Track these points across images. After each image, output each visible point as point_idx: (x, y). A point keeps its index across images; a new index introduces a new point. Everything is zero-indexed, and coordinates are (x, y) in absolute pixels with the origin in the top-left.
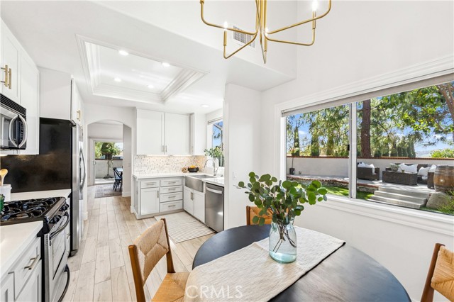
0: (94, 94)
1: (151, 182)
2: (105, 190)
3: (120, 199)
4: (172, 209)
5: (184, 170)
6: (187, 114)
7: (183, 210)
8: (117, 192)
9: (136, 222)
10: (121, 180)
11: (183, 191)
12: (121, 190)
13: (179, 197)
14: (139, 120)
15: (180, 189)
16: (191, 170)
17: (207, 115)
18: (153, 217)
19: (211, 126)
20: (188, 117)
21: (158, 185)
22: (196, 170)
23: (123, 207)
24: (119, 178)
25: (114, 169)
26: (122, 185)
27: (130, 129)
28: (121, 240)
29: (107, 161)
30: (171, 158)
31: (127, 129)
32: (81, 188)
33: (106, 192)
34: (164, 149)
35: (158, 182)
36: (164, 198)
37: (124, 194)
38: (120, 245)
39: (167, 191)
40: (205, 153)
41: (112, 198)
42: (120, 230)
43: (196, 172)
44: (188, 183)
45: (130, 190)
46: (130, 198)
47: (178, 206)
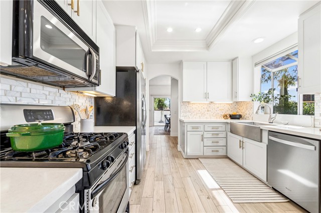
0: (153, 51)
1: (196, 126)
2: (160, 130)
3: (169, 137)
4: (215, 154)
5: (225, 116)
6: (229, 61)
7: (227, 157)
8: (167, 132)
9: (184, 160)
10: (170, 123)
11: (226, 138)
12: (169, 131)
13: (222, 142)
14: (185, 71)
15: (223, 135)
16: (233, 117)
17: (253, 57)
18: (198, 159)
19: (259, 68)
20: (229, 64)
21: (202, 129)
22: (239, 117)
23: (172, 145)
24: (168, 122)
25: (165, 116)
26: (170, 127)
27: (177, 81)
28: (173, 178)
29: (160, 111)
30: (212, 105)
31: (175, 81)
32: (144, 126)
33: (161, 132)
34: (206, 96)
35: (202, 126)
36: (208, 142)
37: (172, 134)
38: (173, 184)
39: (210, 136)
40: (251, 98)
41: (164, 136)
42: (171, 166)
43: (239, 119)
44: (233, 130)
45: (178, 132)
46: (177, 137)
47: (222, 152)
